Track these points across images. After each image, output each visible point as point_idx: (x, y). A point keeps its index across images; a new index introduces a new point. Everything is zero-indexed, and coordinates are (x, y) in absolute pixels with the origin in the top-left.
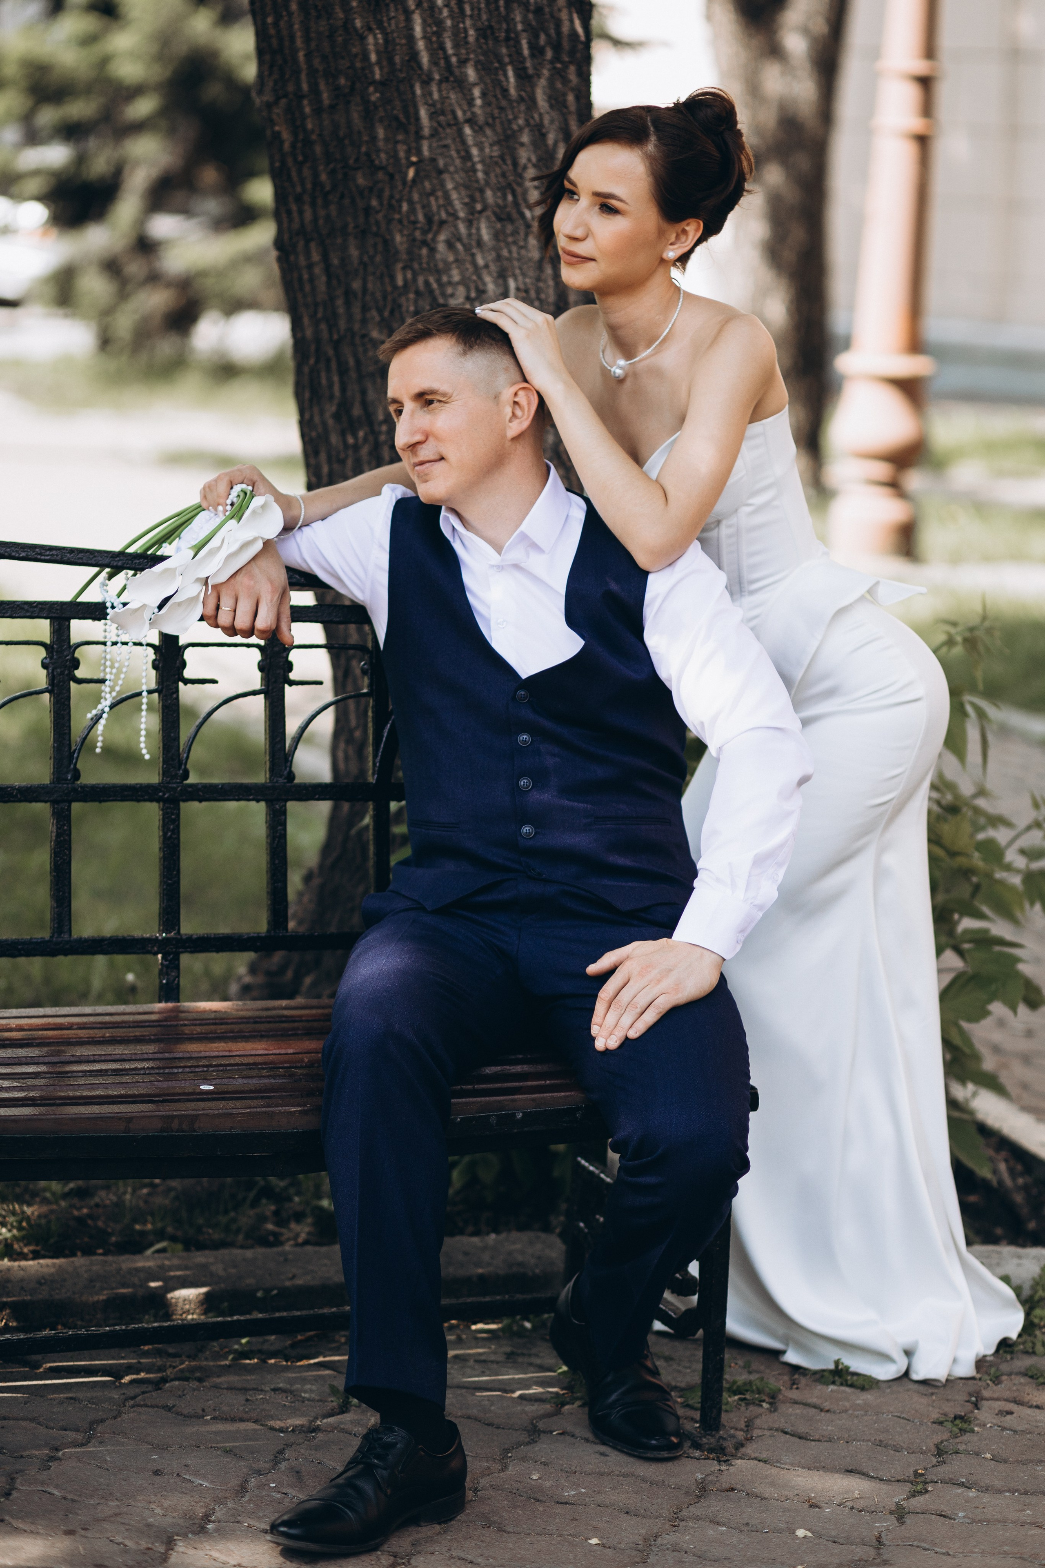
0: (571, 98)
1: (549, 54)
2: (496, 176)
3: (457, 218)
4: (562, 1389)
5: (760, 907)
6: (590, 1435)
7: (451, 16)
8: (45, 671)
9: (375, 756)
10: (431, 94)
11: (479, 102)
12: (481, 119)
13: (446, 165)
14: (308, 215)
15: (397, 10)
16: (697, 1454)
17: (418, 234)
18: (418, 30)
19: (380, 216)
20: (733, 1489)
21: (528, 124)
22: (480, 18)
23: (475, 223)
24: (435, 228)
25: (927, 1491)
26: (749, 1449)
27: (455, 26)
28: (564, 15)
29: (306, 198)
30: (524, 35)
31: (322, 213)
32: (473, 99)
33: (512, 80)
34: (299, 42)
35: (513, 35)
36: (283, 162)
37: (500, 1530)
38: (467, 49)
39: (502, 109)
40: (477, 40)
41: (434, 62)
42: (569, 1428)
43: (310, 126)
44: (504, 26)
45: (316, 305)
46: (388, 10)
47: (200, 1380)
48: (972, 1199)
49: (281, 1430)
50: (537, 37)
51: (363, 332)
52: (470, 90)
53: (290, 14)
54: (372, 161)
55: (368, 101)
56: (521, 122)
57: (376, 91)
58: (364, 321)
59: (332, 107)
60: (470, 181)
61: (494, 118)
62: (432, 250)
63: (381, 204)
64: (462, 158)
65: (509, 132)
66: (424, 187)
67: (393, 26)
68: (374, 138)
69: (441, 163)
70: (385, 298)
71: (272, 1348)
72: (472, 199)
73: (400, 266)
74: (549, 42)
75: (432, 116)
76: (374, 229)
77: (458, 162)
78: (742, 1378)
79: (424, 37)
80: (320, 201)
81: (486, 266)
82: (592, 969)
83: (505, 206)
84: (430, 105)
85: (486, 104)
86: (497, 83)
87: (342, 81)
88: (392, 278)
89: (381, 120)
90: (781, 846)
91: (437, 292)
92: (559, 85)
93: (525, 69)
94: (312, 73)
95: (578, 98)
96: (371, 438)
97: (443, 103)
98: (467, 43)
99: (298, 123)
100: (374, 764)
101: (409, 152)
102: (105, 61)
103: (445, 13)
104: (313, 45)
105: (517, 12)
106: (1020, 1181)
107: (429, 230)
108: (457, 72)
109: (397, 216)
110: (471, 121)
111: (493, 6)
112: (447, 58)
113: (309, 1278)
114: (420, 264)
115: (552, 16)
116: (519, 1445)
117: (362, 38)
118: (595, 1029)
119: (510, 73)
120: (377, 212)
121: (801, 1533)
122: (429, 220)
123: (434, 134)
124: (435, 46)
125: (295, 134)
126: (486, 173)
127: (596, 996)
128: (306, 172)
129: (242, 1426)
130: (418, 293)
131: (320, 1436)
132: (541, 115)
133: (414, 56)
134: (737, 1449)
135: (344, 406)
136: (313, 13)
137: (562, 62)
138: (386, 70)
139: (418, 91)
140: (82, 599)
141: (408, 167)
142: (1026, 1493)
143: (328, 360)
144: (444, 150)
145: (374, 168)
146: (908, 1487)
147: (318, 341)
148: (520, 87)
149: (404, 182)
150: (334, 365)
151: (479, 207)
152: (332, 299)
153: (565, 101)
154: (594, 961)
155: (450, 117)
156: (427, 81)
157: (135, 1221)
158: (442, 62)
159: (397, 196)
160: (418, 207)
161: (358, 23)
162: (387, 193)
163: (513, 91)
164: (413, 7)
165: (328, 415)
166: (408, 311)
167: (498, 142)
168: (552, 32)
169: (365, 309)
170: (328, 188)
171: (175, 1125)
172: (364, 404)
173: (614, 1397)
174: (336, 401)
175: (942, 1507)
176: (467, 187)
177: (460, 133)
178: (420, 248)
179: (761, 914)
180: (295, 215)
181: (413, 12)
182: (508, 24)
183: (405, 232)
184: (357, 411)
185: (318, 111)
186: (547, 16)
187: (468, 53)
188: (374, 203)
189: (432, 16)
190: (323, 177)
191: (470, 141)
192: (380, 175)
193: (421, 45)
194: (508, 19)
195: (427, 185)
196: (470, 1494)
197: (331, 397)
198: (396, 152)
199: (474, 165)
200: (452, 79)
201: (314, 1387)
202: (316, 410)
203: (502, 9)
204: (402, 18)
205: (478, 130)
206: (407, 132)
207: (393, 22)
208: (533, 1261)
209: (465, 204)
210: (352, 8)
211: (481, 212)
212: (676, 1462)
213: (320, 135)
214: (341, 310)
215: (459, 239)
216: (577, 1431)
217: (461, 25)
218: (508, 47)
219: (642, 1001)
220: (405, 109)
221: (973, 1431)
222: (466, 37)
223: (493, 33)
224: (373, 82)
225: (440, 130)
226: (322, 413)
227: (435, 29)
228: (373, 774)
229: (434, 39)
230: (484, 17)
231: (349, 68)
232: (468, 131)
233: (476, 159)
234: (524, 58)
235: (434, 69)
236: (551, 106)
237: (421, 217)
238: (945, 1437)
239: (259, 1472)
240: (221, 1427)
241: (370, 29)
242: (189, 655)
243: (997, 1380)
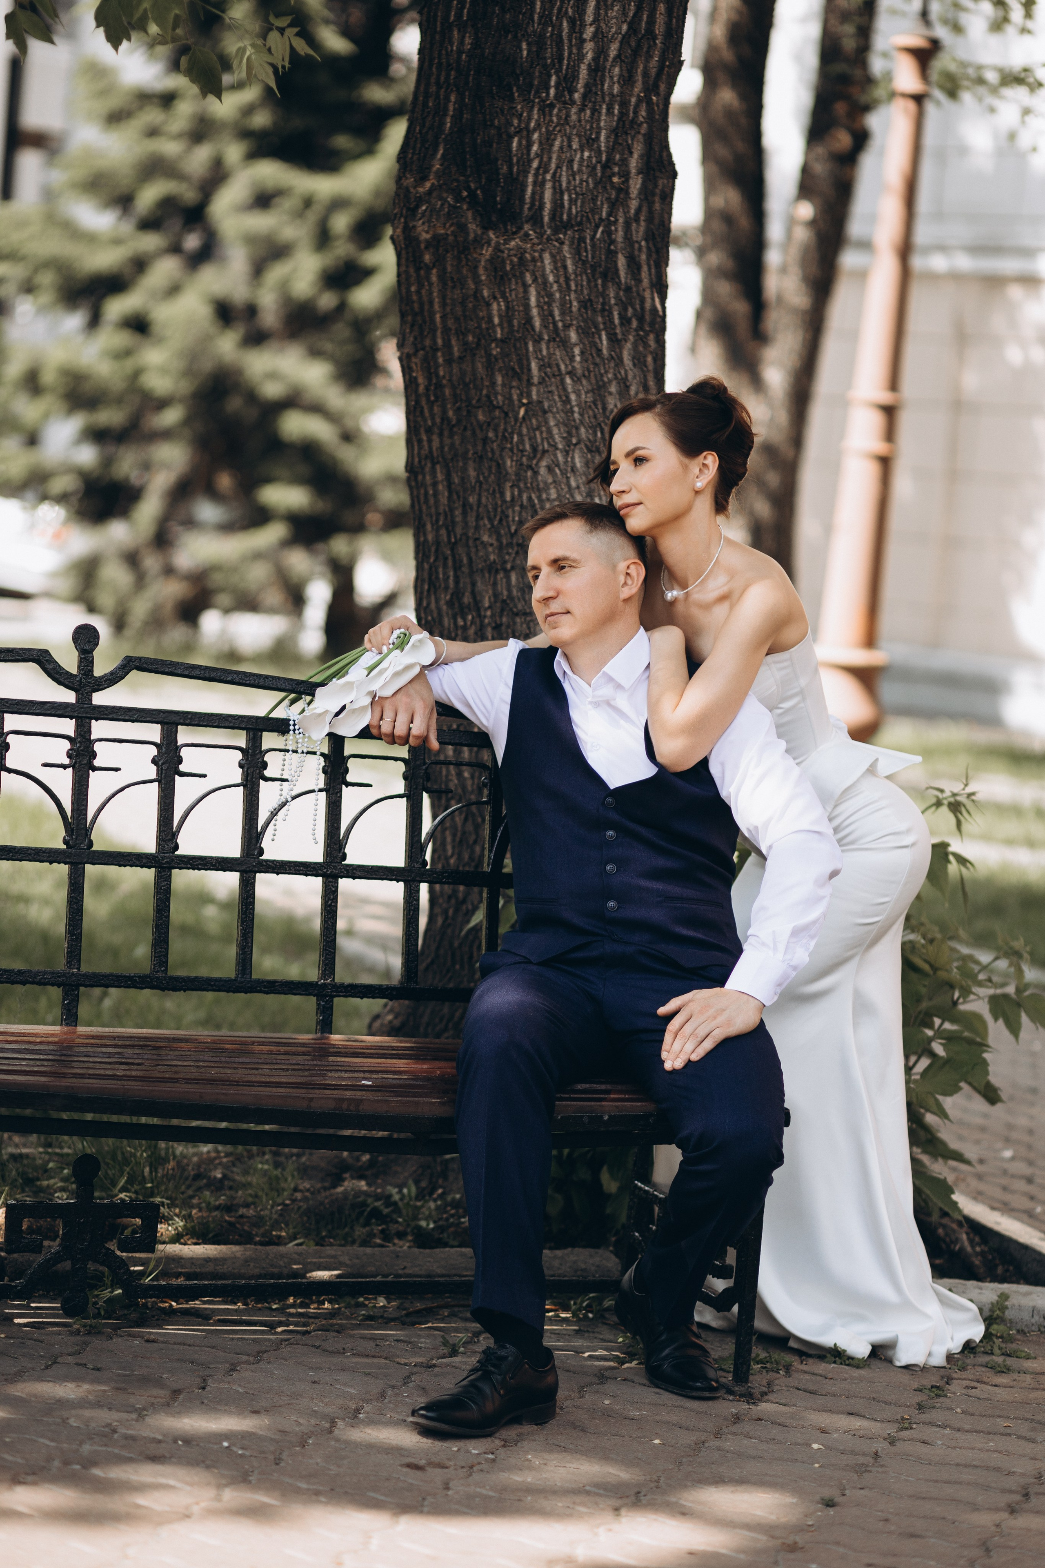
0: (649, 359)
1: (635, 324)
2: (589, 417)
3: (557, 449)
4: (622, 1353)
5: (795, 968)
6: (645, 1382)
7: (560, 290)
8: (241, 770)
9: (490, 851)
10: (541, 351)
11: (578, 358)
12: (579, 372)
13: (549, 407)
14: (436, 443)
15: (517, 283)
16: (731, 1398)
17: (524, 459)
18: (533, 300)
19: (495, 445)
20: (761, 1420)
21: (616, 378)
22: (582, 293)
23: (571, 453)
24: (539, 456)
25: (912, 1428)
26: (771, 1397)
27: (562, 299)
28: (647, 294)
29: (436, 430)
30: (616, 307)
31: (447, 441)
32: (574, 356)
33: (605, 342)
34: (437, 307)
35: (607, 308)
36: (417, 402)
37: (583, 1430)
38: (571, 316)
39: (596, 364)
40: (579, 309)
41: (545, 326)
42: (629, 1377)
43: (441, 373)
44: (601, 300)
45: (438, 514)
46: (510, 283)
47: (338, 1332)
48: (938, 1262)
49: (406, 1364)
50: (626, 310)
51: (477, 536)
52: (572, 349)
53: (431, 284)
54: (491, 402)
55: (491, 355)
56: (610, 376)
57: (497, 346)
58: (477, 528)
59: (461, 358)
60: (568, 420)
61: (589, 372)
62: (536, 473)
63: (497, 436)
64: (563, 402)
65: (601, 383)
66: (532, 424)
67: (514, 296)
68: (493, 384)
69: (546, 405)
70: (495, 510)
71: (390, 1316)
72: (569, 433)
73: (509, 484)
74: (635, 315)
75: (541, 368)
76: (490, 455)
77: (559, 404)
78: (763, 1355)
79: (538, 306)
80: (446, 433)
81: (578, 487)
82: (662, 1011)
83: (595, 441)
84: (539, 359)
85: (584, 360)
86: (594, 344)
87: (470, 338)
88: (502, 494)
89: (500, 370)
90: (814, 922)
91: (538, 506)
92: (641, 349)
93: (616, 334)
94: (446, 330)
95: (655, 360)
96: (478, 621)
97: (550, 358)
98: (571, 312)
99: (432, 371)
100: (489, 858)
101: (521, 396)
102: (137, 373)
103: (555, 287)
104: (448, 309)
105: (611, 290)
106: (978, 1249)
107: (535, 457)
108: (562, 335)
109: (509, 446)
110: (571, 373)
111: (593, 284)
112: (555, 323)
113: (416, 1269)
114: (526, 484)
115: (638, 294)
116: (591, 1384)
117: (488, 305)
118: (664, 1055)
119: (604, 337)
120: (493, 442)
121: (815, 1446)
122: (534, 449)
123: (542, 382)
124: (546, 313)
125: (429, 379)
126: (581, 414)
127: (664, 1031)
128: (436, 409)
129: (375, 1360)
130: (522, 506)
131: (436, 1369)
132: (626, 371)
133: (529, 320)
134: (762, 1396)
135: (457, 594)
136: (450, 284)
137: (644, 331)
138: (506, 330)
139: (531, 348)
140: (272, 715)
141: (520, 408)
142: (989, 1433)
143: (446, 559)
144: (550, 395)
145: (493, 407)
146: (897, 1425)
147: (438, 543)
148: (611, 349)
149: (516, 419)
150: (450, 563)
151: (574, 441)
152: (452, 510)
153: (645, 361)
154: (663, 1005)
155: (555, 369)
156: (538, 340)
157: (273, 1228)
158: (551, 326)
159: (510, 430)
160: (526, 439)
161: (486, 293)
162: (502, 427)
163: (605, 351)
164: (530, 282)
165: (442, 602)
166: (513, 520)
167: (592, 391)
168: (638, 307)
169: (478, 518)
170: (454, 422)
171: (345, 1106)
172: (473, 593)
173: (667, 1351)
174: (450, 591)
175: (924, 1438)
176: (566, 425)
177: (563, 382)
178: (526, 472)
179: (794, 974)
180: (425, 444)
181: (530, 286)
182: (604, 299)
183: (515, 458)
184: (467, 599)
185: (449, 361)
186: (635, 294)
187: (571, 320)
188: (491, 434)
189: (545, 289)
190: (450, 413)
191: (570, 389)
192: (497, 413)
193: (535, 312)
194: (604, 295)
195: (534, 421)
196: (558, 1410)
197: (447, 588)
198: (511, 395)
199: (572, 408)
200: (558, 339)
201: (427, 1341)
202: (433, 598)
203: (600, 286)
204: (521, 290)
205: (577, 380)
206: (520, 380)
207: (513, 293)
208: (593, 1268)
209: (563, 438)
210: (481, 281)
211: (575, 445)
212: (715, 1402)
213: (450, 380)
214: (459, 519)
215: (558, 465)
216: (636, 1379)
217: (567, 298)
218: (603, 317)
219: (702, 1032)
220: (520, 361)
221: (946, 1396)
222: (571, 307)
223: (592, 305)
224: (496, 340)
225: (547, 379)
226: (437, 601)
227: (546, 300)
228: (488, 865)
229: (546, 307)
230: (585, 292)
231: (476, 328)
232: (568, 380)
233: (574, 403)
234: (615, 326)
235: (544, 331)
236: (634, 365)
237: (528, 447)
238: (924, 1399)
239: (393, 1387)
240: (358, 1360)
241: (495, 298)
242: (351, 764)
243: (963, 1369)
